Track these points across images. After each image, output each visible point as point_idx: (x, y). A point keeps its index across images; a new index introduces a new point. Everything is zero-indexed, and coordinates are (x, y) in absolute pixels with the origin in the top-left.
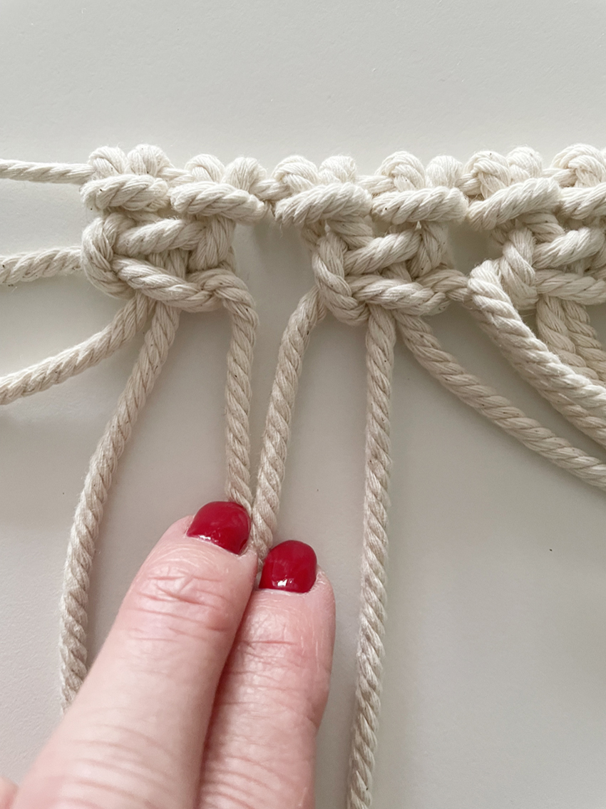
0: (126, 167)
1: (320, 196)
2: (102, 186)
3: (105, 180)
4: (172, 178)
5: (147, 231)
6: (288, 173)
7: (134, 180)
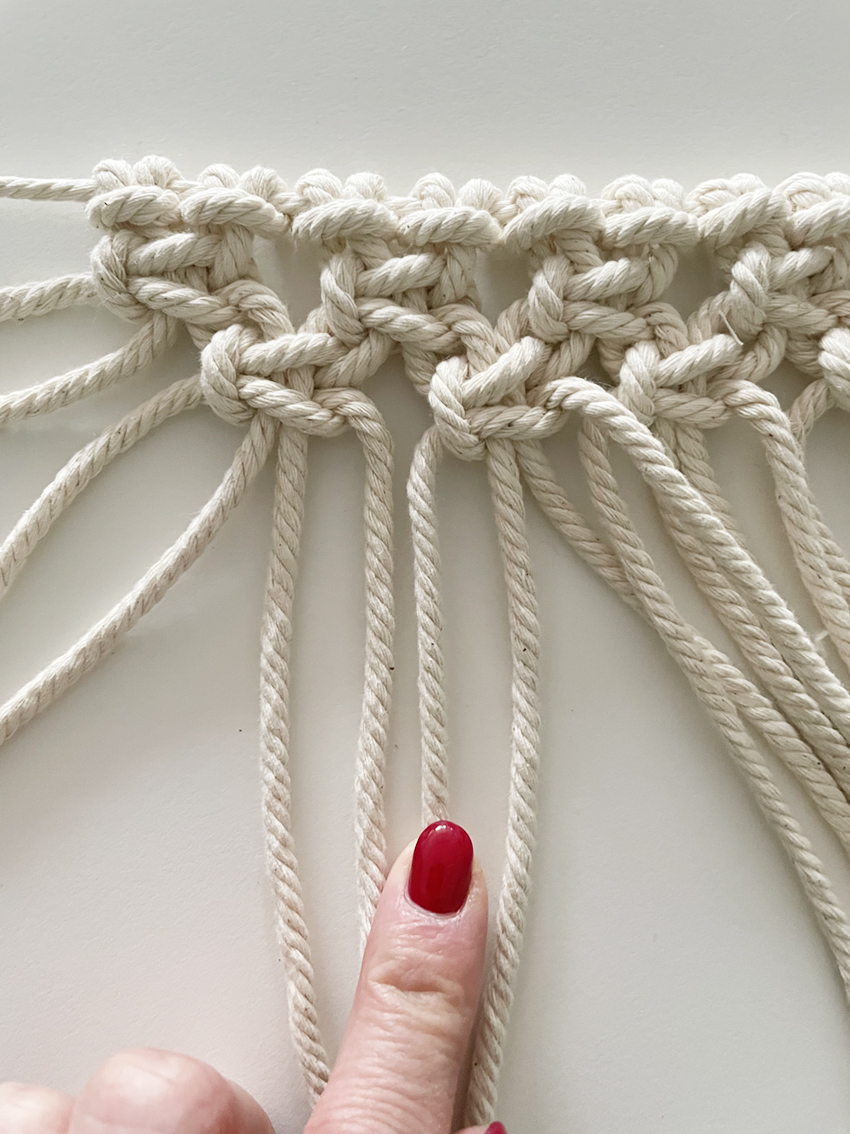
0: (132, 179)
1: (338, 209)
2: (107, 199)
3: (110, 194)
4: (183, 191)
5: (157, 247)
6: (309, 185)
7: (140, 192)
